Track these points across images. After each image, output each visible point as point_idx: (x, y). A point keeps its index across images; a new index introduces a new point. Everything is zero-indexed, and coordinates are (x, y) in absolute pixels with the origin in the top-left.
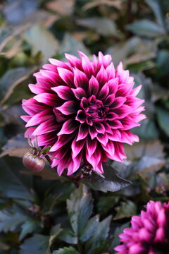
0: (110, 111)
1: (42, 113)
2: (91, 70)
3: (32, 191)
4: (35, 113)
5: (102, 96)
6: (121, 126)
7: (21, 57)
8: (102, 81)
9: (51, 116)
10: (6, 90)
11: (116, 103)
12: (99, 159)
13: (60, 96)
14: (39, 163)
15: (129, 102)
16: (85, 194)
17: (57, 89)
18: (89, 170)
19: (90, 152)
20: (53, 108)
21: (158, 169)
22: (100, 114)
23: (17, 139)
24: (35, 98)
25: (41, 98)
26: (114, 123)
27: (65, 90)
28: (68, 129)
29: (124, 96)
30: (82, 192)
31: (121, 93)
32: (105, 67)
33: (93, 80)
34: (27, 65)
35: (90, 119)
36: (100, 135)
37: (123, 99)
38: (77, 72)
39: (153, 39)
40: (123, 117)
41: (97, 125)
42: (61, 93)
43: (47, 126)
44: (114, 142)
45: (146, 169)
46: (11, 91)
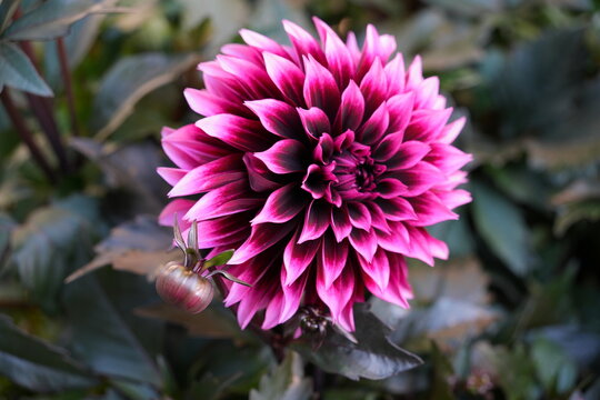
0: (387, 174)
1: (213, 164)
2: (346, 67)
3: (161, 361)
4: (194, 164)
5: (369, 134)
6: (410, 215)
7: (158, 28)
8: (374, 98)
9: (237, 175)
10: (113, 105)
11: (404, 156)
12: (349, 294)
13: (266, 125)
14: (200, 291)
15: (434, 157)
16: (297, 380)
17: (260, 107)
18: (319, 321)
19: (330, 274)
20: (243, 153)
21: (475, 331)
22: (360, 180)
23: (136, 228)
24: (200, 124)
25: (215, 125)
26: (393, 207)
27: (279, 111)
28: (278, 209)
29: (423, 139)
30: (289, 375)
31: (417, 132)
32: (384, 64)
33: (353, 93)
34: (171, 49)
35: (337, 189)
36: (358, 233)
37: (420, 148)
38: (312, 68)
39: (474, 20)
40: (417, 193)
41: (353, 208)
42: (269, 116)
43: (224, 199)
44: (390, 255)
45: (446, 328)
46: (127, 107)
